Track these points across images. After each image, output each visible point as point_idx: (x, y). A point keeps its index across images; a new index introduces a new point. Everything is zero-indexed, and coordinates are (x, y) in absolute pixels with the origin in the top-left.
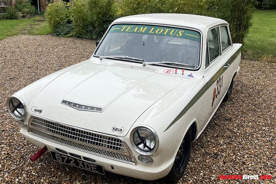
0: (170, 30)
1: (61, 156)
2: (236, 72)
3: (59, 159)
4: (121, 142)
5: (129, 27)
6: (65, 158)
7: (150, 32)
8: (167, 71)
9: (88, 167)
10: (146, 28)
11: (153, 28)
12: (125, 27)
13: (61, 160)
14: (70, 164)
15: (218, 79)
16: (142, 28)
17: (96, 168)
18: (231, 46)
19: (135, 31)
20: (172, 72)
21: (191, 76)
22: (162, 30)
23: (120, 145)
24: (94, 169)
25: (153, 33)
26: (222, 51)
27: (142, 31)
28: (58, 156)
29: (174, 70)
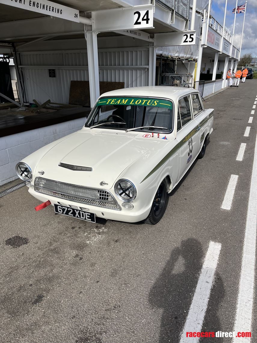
0: (147, 100)
1: (62, 207)
2: (209, 133)
3: (60, 211)
4: (108, 193)
5: (113, 100)
6: (65, 209)
7: (131, 103)
8: (145, 135)
9: (83, 216)
10: (127, 100)
11: (133, 100)
12: (110, 100)
13: (62, 212)
14: (68, 215)
15: (190, 140)
16: (124, 100)
17: (89, 217)
18: (203, 111)
19: (118, 103)
20: (150, 136)
21: (165, 138)
22: (141, 101)
23: (108, 196)
24: (88, 218)
25: (133, 104)
26: (194, 116)
27: (124, 103)
28: (60, 208)
29: (151, 134)
